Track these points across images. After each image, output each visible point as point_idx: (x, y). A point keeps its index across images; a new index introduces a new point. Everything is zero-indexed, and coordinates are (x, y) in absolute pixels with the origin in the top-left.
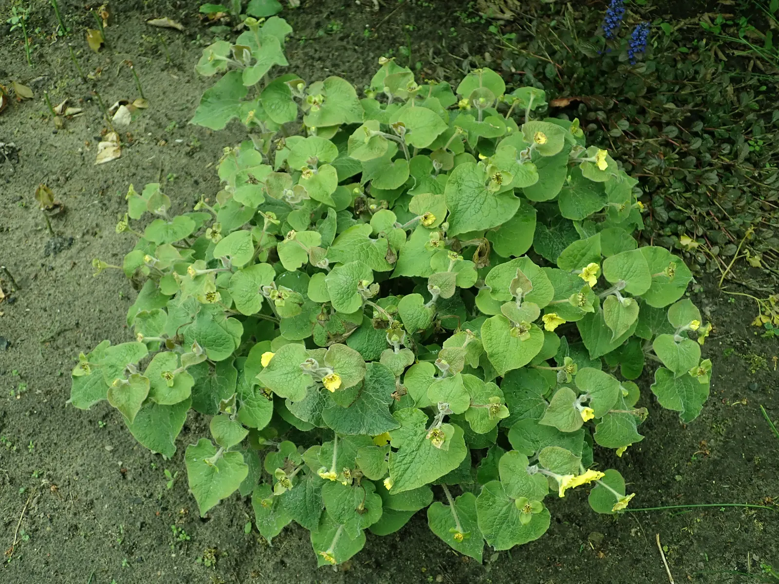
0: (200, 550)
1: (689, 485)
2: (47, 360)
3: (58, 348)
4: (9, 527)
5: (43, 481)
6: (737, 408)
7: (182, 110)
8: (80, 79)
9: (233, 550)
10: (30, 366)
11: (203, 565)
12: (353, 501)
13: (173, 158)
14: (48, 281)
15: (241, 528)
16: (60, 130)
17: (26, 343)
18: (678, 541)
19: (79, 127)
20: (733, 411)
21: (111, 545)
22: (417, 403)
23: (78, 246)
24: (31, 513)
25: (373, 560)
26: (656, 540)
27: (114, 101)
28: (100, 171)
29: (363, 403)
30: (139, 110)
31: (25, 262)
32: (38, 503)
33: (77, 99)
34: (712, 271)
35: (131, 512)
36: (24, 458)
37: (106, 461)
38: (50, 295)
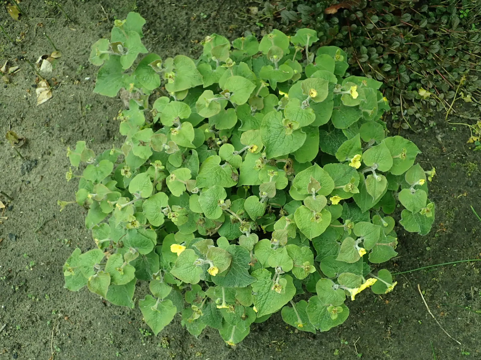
0: (158, 339)
1: (434, 251)
2: (42, 242)
3: (46, 233)
4: (47, 345)
5: (59, 315)
6: (461, 199)
7: (84, 54)
8: (11, 43)
9: (177, 336)
10: (33, 248)
11: (161, 347)
12: (239, 312)
13: (87, 92)
14: (28, 191)
15: (179, 323)
16: (8, 85)
17: (26, 235)
18: (431, 286)
19: (20, 79)
20: (458, 201)
21: (107, 345)
22: (264, 266)
23: (41, 164)
24: (57, 334)
25: (258, 327)
26: (418, 288)
27: (38, 56)
28: (42, 109)
29: (233, 269)
30: (56, 60)
31: (11, 180)
32: (60, 328)
33: (13, 59)
34: (440, 110)
35: (114, 325)
36: (44, 304)
37: (93, 298)
38: (32, 200)
